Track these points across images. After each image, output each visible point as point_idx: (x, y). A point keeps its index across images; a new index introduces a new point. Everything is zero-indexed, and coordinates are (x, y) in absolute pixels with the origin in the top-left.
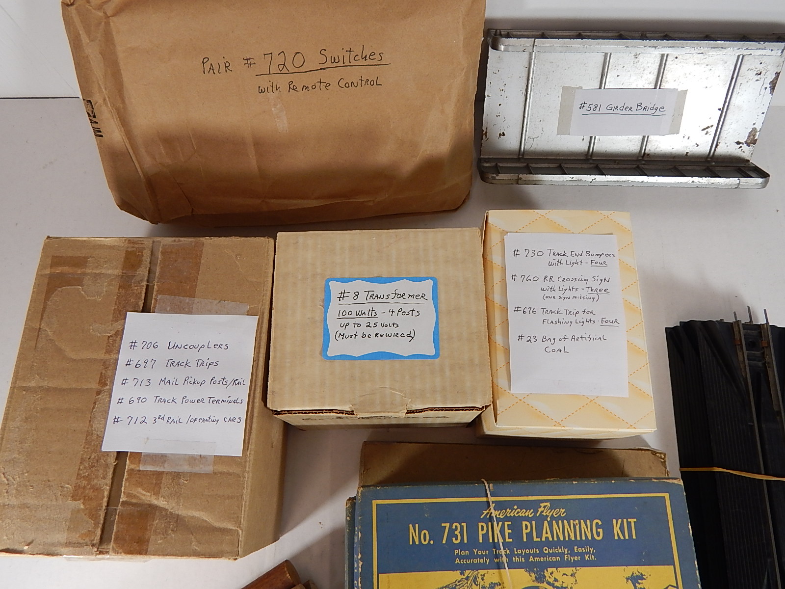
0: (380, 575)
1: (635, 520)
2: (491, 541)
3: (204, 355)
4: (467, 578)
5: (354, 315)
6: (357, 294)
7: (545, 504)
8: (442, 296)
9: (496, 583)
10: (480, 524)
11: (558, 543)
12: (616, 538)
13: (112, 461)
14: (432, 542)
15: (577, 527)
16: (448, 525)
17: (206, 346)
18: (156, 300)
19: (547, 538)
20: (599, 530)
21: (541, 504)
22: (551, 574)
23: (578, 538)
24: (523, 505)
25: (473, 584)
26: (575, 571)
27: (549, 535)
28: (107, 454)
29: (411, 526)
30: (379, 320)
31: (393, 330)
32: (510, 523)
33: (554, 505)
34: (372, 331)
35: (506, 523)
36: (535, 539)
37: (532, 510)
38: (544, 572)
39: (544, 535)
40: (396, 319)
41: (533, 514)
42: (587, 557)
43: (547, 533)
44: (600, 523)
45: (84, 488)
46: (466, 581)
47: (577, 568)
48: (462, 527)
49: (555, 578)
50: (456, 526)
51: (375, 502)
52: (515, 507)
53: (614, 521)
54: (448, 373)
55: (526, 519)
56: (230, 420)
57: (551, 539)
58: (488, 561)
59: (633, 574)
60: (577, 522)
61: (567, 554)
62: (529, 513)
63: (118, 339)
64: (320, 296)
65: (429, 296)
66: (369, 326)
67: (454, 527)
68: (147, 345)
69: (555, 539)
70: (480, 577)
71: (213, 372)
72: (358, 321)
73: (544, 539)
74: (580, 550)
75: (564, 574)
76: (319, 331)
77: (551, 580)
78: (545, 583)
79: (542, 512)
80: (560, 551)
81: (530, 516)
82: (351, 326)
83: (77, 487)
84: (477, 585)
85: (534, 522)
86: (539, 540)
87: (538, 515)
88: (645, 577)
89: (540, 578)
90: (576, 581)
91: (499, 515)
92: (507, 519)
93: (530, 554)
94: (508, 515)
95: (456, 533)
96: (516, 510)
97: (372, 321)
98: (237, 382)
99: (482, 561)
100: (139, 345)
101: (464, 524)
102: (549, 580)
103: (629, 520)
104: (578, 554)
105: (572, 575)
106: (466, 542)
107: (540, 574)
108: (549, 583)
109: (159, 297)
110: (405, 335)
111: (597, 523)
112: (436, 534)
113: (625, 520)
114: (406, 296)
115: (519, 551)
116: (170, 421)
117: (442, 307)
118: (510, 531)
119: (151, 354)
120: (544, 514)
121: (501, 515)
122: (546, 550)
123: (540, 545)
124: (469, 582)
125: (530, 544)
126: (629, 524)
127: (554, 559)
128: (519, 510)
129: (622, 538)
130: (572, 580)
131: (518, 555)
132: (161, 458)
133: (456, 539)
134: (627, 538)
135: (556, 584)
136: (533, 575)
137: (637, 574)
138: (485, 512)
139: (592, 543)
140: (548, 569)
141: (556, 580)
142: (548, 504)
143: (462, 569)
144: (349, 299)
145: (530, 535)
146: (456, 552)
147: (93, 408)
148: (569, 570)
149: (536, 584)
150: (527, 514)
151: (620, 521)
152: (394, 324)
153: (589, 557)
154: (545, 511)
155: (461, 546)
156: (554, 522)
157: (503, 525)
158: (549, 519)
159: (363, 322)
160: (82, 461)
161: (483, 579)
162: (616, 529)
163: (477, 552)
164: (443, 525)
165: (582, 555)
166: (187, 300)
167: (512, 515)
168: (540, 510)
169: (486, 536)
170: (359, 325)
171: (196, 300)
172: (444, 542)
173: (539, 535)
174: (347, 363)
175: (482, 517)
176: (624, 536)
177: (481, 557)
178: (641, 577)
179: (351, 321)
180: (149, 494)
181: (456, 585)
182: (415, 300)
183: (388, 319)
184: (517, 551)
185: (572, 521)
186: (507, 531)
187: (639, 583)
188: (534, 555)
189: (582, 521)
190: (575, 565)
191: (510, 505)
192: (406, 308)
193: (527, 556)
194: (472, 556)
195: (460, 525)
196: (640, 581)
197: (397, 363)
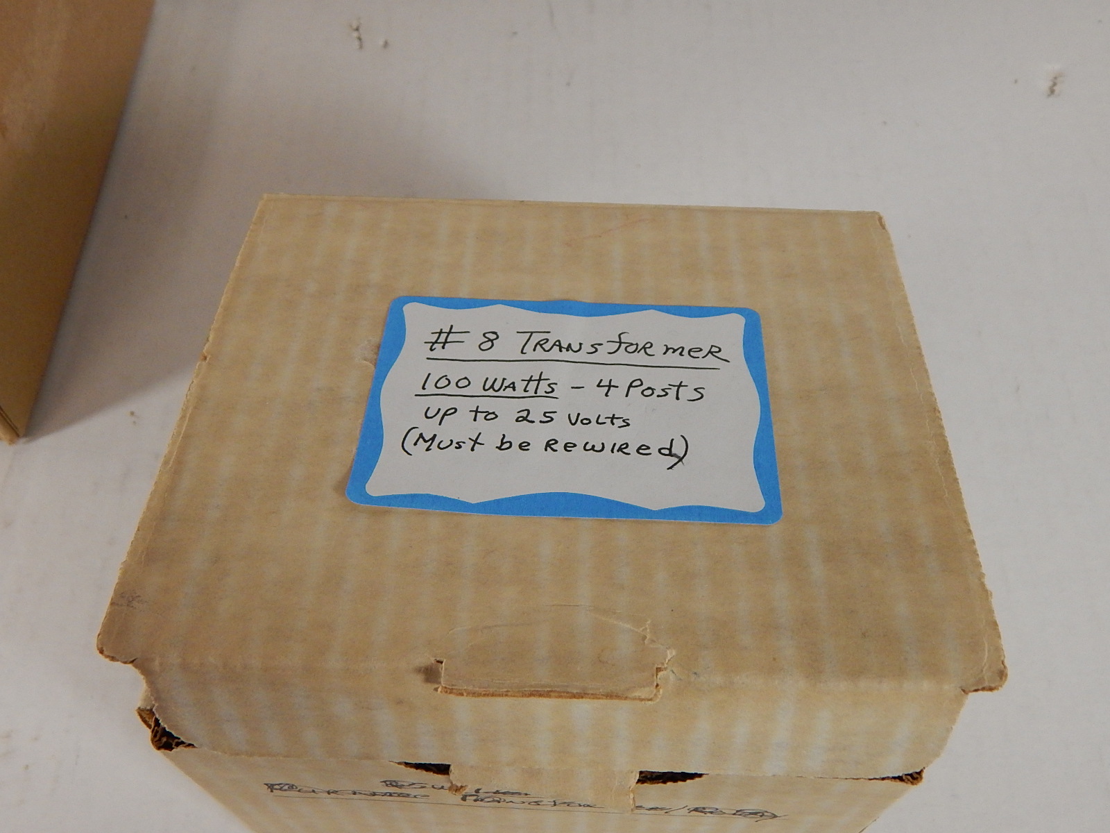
5: (476, 388)
6: (491, 339)
8: (777, 354)
30: (564, 404)
31: (616, 435)
34: (538, 434)
40: (617, 403)
54: (818, 570)
64: (367, 337)
65: (734, 348)
66: (525, 419)
72: (486, 405)
76: (349, 425)
82: (464, 415)
97: (537, 407)
110: (654, 450)
114: (658, 349)
117: (782, 379)
144: (469, 348)
152: (613, 418)
159: (507, 409)
170: (491, 416)
174: (435, 523)
179: (465, 406)
182: (686, 360)
183: (593, 403)
192: (657, 379)
197: (623, 532)
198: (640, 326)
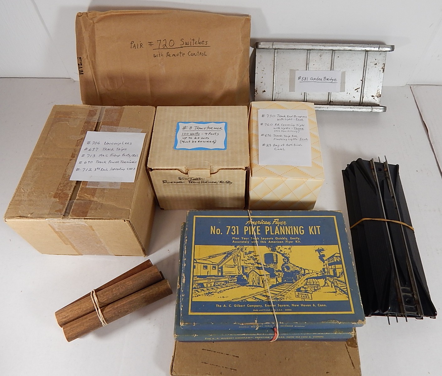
0: (195, 245)
1: (320, 227)
2: (250, 234)
3: (120, 147)
4: (238, 249)
5: (189, 135)
6: (191, 128)
7: (276, 219)
8: (229, 128)
9: (252, 251)
10: (245, 227)
11: (283, 236)
12: (311, 234)
13: (74, 184)
14: (221, 234)
15: (292, 229)
16: (229, 227)
17: (122, 143)
18: (101, 127)
19: (277, 233)
20: (302, 231)
21: (275, 219)
22: (279, 248)
23: (292, 234)
24: (265, 220)
25: (241, 251)
26: (290, 247)
27: (278, 232)
28: (72, 181)
29: (212, 227)
30: (200, 137)
31: (207, 140)
32: (260, 227)
33: (281, 220)
34: (197, 140)
35: (258, 227)
36: (271, 234)
37: (270, 222)
38: (275, 247)
39: (276, 232)
40: (207, 136)
41: (270, 224)
42: (296, 242)
43: (277, 231)
44: (303, 228)
45: (60, 193)
46: (237, 250)
47: (292, 246)
48: (236, 228)
49: (281, 250)
50: (234, 228)
51: (195, 216)
52: (262, 220)
53: (310, 227)
54: (230, 155)
55: (267, 225)
56: (130, 169)
57: (279, 234)
58: (248, 242)
59: (319, 248)
60: (292, 227)
61: (287, 240)
62: (269, 223)
63: (82, 141)
64: (175, 128)
65: (223, 128)
67: (232, 228)
68: (94, 143)
69: (281, 234)
70: (244, 249)
71: (124, 152)
72: (190, 137)
73: (275, 234)
74: (293, 239)
75: (285, 248)
76: (174, 140)
77: (279, 251)
78: (276, 252)
79: (275, 222)
80: (283, 239)
81: (269, 224)
82: (188, 138)
83: (56, 194)
84: (243, 252)
85: (271, 227)
86: (273, 234)
87: (273, 224)
88: (324, 250)
89: (274, 250)
90: (291, 251)
91: (254, 223)
92: (258, 225)
93: (269, 240)
94: (259, 224)
95: (233, 230)
96: (262, 221)
97: (197, 137)
98: (134, 156)
99: (245, 242)
100: (91, 143)
101: (237, 227)
102: (278, 251)
103: (317, 227)
104: (292, 240)
105: (289, 249)
106: (238, 234)
107: (274, 248)
108: (278, 252)
109: (102, 126)
110: (212, 142)
111: (301, 228)
112: (224, 230)
113: (315, 227)
114: (213, 128)
115: (264, 239)
116: (102, 170)
117: (229, 132)
118: (260, 230)
119: (96, 146)
120: (276, 223)
121: (255, 223)
122: (276, 238)
123: (274, 236)
124: (239, 251)
125: (269, 235)
126: (317, 228)
127: (280, 242)
128: (264, 222)
129: (313, 234)
130: (289, 251)
131: (263, 240)
132: (97, 183)
133: (233, 233)
134: (316, 234)
135: (281, 252)
136: (270, 248)
137: (321, 248)
138: (248, 222)
139: (299, 236)
140: (278, 246)
141: (281, 251)
142: (278, 219)
143: (236, 245)
144: (188, 129)
145: (269, 232)
146: (233, 238)
147: (68, 165)
148: (288, 247)
149: (271, 252)
150: (268, 223)
151: (312, 227)
152: (207, 138)
153: (297, 241)
154: (276, 222)
155: (236, 236)
156: (281, 227)
157: (256, 228)
158: (278, 226)
159: (193, 137)
160: (60, 184)
161: (245, 250)
162: (311, 230)
163: (243, 238)
164: (227, 227)
165: (294, 240)
166: (115, 127)
167: (260, 223)
168: (274, 222)
169: (247, 232)
170: (191, 138)
171: (119, 127)
172: (227, 234)
173: (274, 232)
174: (185, 151)
175: (246, 224)
176: (314, 233)
177: (245, 240)
178: (323, 250)
179: (188, 137)
180: (90, 196)
181: (233, 252)
182: (217, 130)
183: (204, 136)
184: (262, 238)
185: (289, 227)
186: (258, 230)
187: (322, 252)
188: (271, 240)
189: (294, 227)
190: (291, 244)
191: (260, 219)
192: (212, 132)
193: (267, 241)
194: (241, 240)
195: (235, 227)
196: (322, 251)
197: (207, 151)
198: (212, 125)
